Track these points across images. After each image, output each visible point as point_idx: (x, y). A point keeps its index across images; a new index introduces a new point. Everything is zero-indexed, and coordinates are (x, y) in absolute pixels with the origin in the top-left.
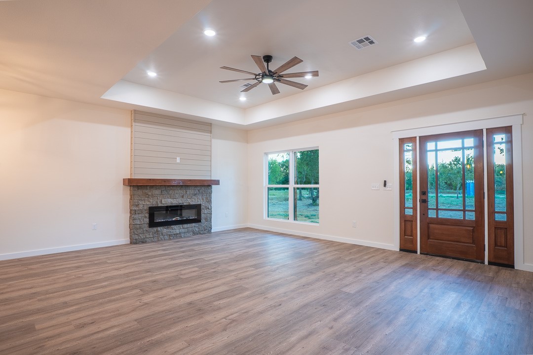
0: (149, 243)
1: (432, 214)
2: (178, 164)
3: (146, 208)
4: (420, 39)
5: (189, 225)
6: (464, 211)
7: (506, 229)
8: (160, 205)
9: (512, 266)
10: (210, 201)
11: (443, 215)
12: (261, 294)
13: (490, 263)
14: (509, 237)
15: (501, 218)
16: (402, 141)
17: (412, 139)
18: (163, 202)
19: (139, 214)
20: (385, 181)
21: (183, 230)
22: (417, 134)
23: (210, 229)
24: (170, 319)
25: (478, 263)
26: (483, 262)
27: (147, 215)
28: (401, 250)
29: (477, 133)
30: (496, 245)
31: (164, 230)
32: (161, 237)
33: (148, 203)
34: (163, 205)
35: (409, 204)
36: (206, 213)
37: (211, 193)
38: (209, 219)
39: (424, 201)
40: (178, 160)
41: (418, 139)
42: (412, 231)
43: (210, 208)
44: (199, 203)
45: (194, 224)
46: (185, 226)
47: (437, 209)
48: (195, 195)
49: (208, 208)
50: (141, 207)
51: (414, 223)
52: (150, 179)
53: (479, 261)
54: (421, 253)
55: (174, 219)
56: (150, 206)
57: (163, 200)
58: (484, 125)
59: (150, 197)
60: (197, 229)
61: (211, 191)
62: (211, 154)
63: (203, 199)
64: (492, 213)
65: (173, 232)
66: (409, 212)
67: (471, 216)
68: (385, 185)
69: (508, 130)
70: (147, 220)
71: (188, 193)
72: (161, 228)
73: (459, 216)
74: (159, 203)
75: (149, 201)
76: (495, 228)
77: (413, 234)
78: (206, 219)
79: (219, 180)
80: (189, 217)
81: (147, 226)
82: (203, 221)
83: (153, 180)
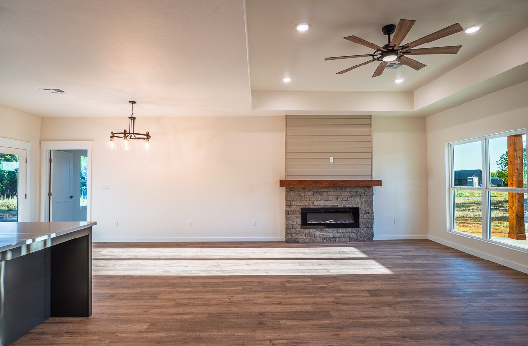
0: (301, 243)
2: (332, 164)
3: (298, 208)
5: (344, 230)
8: (312, 207)
10: (371, 204)
12: (338, 328)
18: (316, 203)
19: (292, 214)
21: (338, 235)
23: (371, 236)
24: (231, 322)
27: (300, 216)
31: (317, 232)
32: (314, 239)
33: (300, 204)
34: (315, 207)
36: (365, 217)
37: (372, 195)
38: (370, 225)
40: (332, 160)
43: (370, 212)
44: (356, 206)
45: (350, 229)
46: (340, 230)
48: (352, 197)
49: (368, 212)
50: (293, 208)
52: (301, 181)
55: (327, 222)
56: (302, 207)
57: (315, 202)
59: (302, 198)
60: (354, 235)
61: (373, 193)
63: (362, 202)
65: (326, 235)
70: (299, 221)
71: (343, 195)
72: (314, 230)
74: (311, 204)
75: (301, 202)
78: (366, 225)
79: (381, 181)
80: (345, 221)
81: (299, 227)
82: (361, 226)
83: (304, 181)
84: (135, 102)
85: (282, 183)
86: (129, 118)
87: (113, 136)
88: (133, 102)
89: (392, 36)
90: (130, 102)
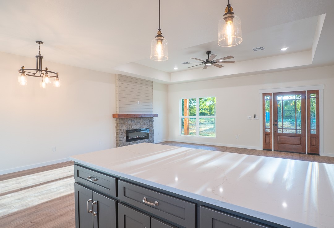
1: (280, 131)
2: (139, 105)
3: (125, 131)
4: (284, 49)
6: (296, 129)
7: (316, 137)
8: (131, 129)
9: (318, 155)
10: (153, 126)
11: (285, 131)
13: (308, 154)
14: (317, 141)
15: (313, 132)
16: (264, 95)
17: (270, 94)
18: (132, 127)
19: (122, 134)
20: (255, 115)
22: (273, 91)
23: (153, 142)
25: (303, 154)
26: (305, 153)
27: (125, 135)
28: (263, 149)
29: (302, 93)
30: (311, 145)
34: (132, 129)
35: (268, 125)
36: (151, 133)
37: (153, 122)
39: (276, 125)
40: (138, 103)
41: (273, 94)
42: (269, 140)
43: (153, 130)
45: (146, 140)
46: (142, 141)
47: (282, 129)
48: (146, 123)
50: (122, 130)
51: (270, 135)
52: (128, 114)
53: (303, 153)
54: (274, 151)
55: (137, 137)
56: (126, 129)
58: (306, 89)
59: (126, 124)
61: (153, 120)
62: (153, 98)
63: (150, 125)
64: (309, 130)
66: (268, 130)
67: (299, 132)
68: (255, 117)
69: (317, 92)
70: (125, 138)
71: (143, 122)
72: (132, 142)
73: (293, 132)
75: (126, 127)
76: (311, 137)
77: (270, 142)
78: (151, 137)
79: (158, 114)
80: (143, 136)
81: (125, 141)
82: (150, 138)
83: (129, 114)
84: (42, 43)
85: (114, 116)
86: (36, 56)
87: (23, 70)
88: (40, 42)
89: (210, 55)
90: (37, 41)
